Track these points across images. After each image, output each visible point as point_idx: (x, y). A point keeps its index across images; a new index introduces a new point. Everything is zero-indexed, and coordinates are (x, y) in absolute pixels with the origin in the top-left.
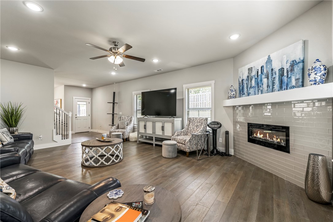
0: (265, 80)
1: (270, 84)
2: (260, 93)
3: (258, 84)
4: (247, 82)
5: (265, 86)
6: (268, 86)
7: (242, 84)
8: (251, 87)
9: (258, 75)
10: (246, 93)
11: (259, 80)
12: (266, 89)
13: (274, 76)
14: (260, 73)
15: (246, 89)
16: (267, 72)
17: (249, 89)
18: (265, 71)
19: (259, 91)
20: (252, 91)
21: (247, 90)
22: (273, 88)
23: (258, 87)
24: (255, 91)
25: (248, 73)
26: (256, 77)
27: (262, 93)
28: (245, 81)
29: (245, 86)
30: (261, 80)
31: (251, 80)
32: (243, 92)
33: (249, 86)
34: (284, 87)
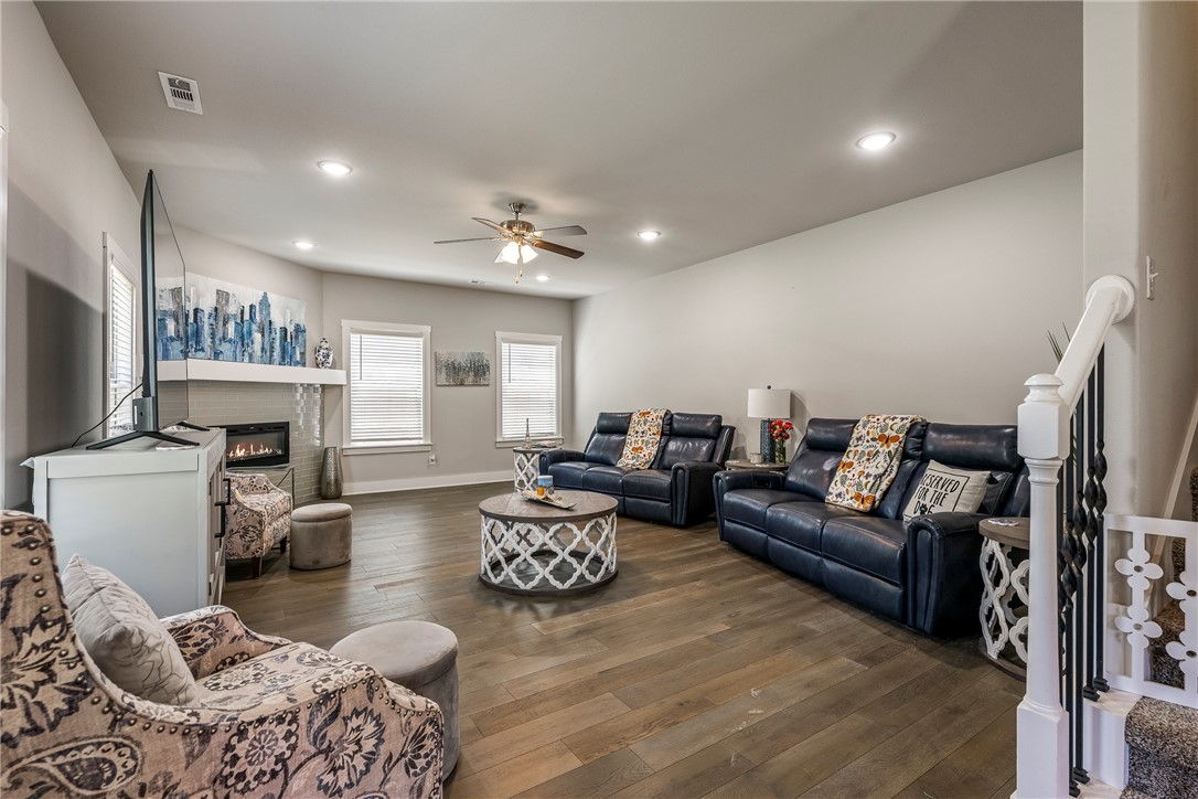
0: (257, 336)
1: (267, 347)
2: (246, 359)
3: (242, 338)
4: (212, 321)
5: (257, 347)
6: (263, 349)
7: (196, 320)
8: (224, 338)
9: (242, 318)
10: (207, 349)
11: (245, 329)
12: (259, 353)
13: (273, 335)
14: (247, 317)
15: (210, 340)
16: (262, 322)
17: (218, 342)
18: (258, 318)
19: (246, 354)
20: (225, 348)
21: (213, 342)
22: (271, 356)
23: (243, 345)
24: (235, 352)
25: (218, 301)
26: (239, 321)
27: (251, 361)
28: (207, 316)
29: (206, 330)
30: (250, 333)
31: (225, 323)
32: (197, 343)
33: (219, 335)
34: (288, 360)
